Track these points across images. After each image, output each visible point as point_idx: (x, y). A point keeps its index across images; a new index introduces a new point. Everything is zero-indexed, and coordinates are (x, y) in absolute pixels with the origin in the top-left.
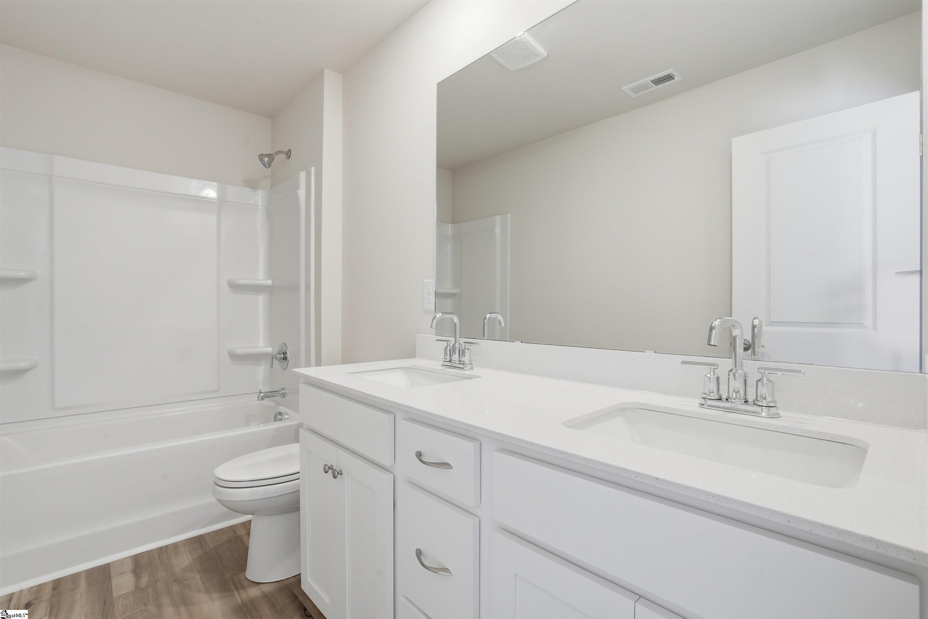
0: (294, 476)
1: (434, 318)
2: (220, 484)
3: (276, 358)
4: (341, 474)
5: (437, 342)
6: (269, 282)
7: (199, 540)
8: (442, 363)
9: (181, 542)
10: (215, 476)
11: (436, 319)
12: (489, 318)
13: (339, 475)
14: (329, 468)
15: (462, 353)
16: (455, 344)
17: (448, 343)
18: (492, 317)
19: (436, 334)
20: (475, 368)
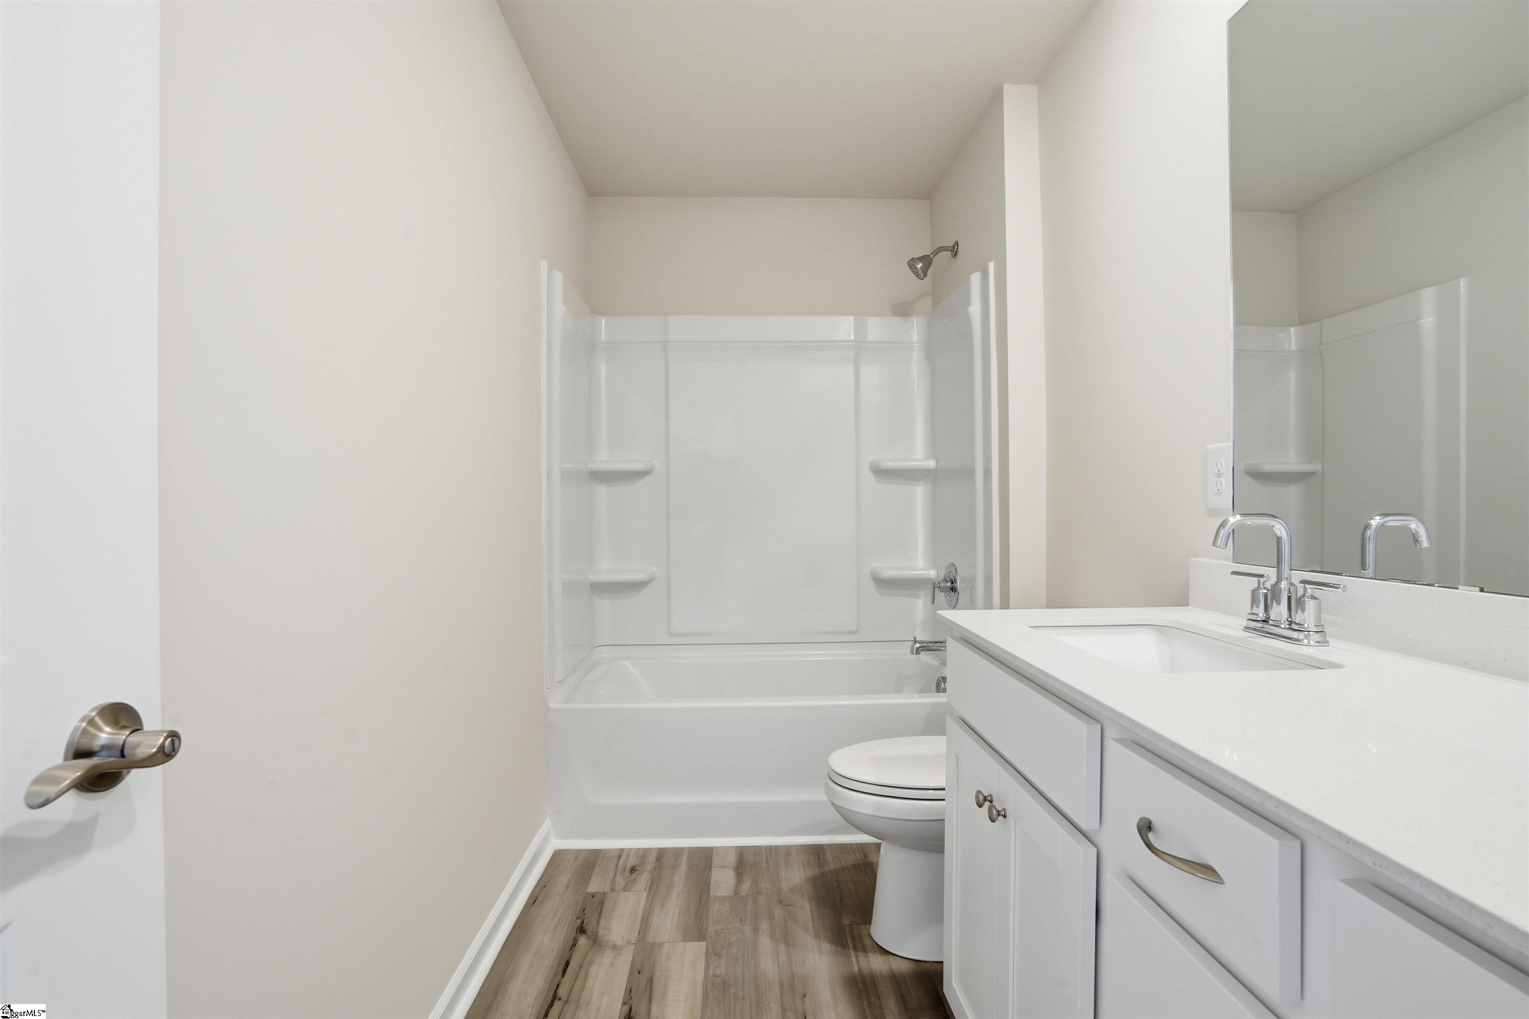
0: (936, 794)
1: (1223, 525)
2: (835, 779)
3: (940, 587)
4: (1005, 816)
5: (1234, 576)
6: (932, 464)
7: (817, 852)
8: (1245, 623)
9: (795, 846)
10: (830, 765)
11: (1227, 527)
12: (1382, 526)
13: (1001, 818)
14: (985, 799)
15: (1295, 603)
16: (1278, 582)
17: (1262, 580)
18: (1388, 525)
19: (1233, 560)
20: (1333, 642)
